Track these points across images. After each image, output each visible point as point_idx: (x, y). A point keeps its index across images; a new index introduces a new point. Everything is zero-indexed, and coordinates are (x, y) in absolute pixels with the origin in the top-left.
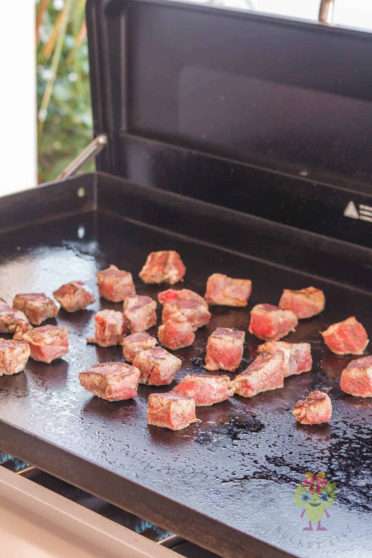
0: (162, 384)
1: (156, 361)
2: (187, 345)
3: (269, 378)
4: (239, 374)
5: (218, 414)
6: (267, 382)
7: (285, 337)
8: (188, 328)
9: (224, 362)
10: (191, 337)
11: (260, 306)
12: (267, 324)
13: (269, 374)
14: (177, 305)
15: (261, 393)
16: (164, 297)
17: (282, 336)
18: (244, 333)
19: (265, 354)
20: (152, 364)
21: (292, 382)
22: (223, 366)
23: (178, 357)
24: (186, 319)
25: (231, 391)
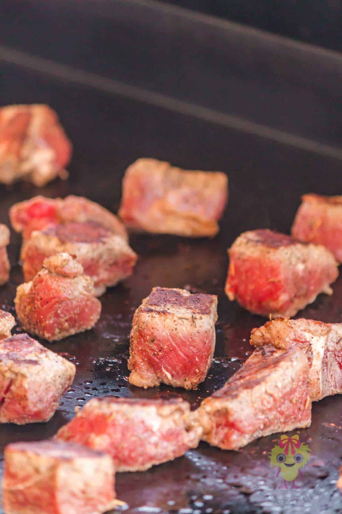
0: (32, 421)
1: (17, 368)
2: (82, 329)
3: (278, 404)
4: (209, 395)
5: (165, 490)
6: (274, 412)
7: (309, 306)
8: (86, 288)
9: (173, 370)
10: (92, 311)
11: (251, 235)
12: (268, 279)
13: (278, 395)
14: (57, 234)
15: (259, 440)
16: (24, 216)
17: (301, 304)
18: (215, 298)
19: (267, 349)
20: (8, 375)
21: (329, 412)
22: (169, 376)
23: (67, 358)
24: (80, 268)
25: (192, 435)
